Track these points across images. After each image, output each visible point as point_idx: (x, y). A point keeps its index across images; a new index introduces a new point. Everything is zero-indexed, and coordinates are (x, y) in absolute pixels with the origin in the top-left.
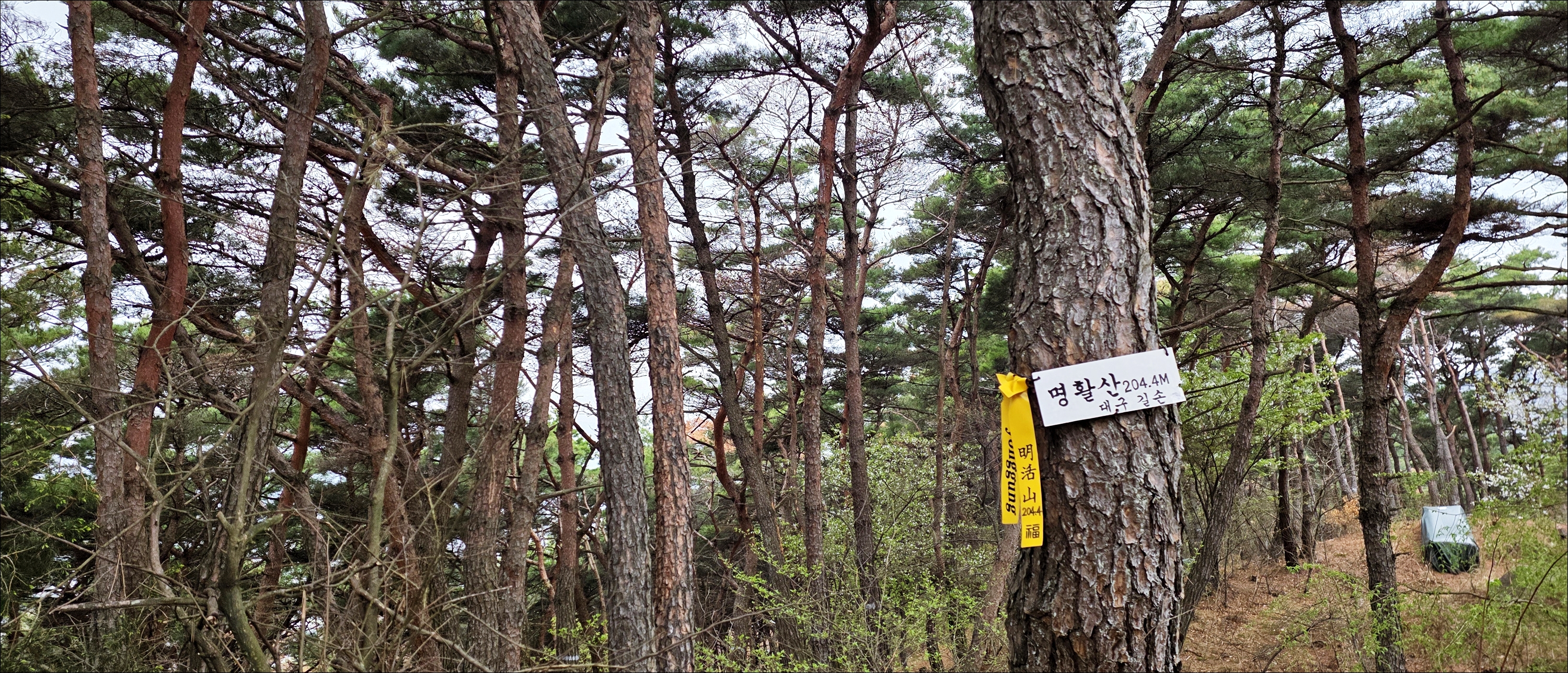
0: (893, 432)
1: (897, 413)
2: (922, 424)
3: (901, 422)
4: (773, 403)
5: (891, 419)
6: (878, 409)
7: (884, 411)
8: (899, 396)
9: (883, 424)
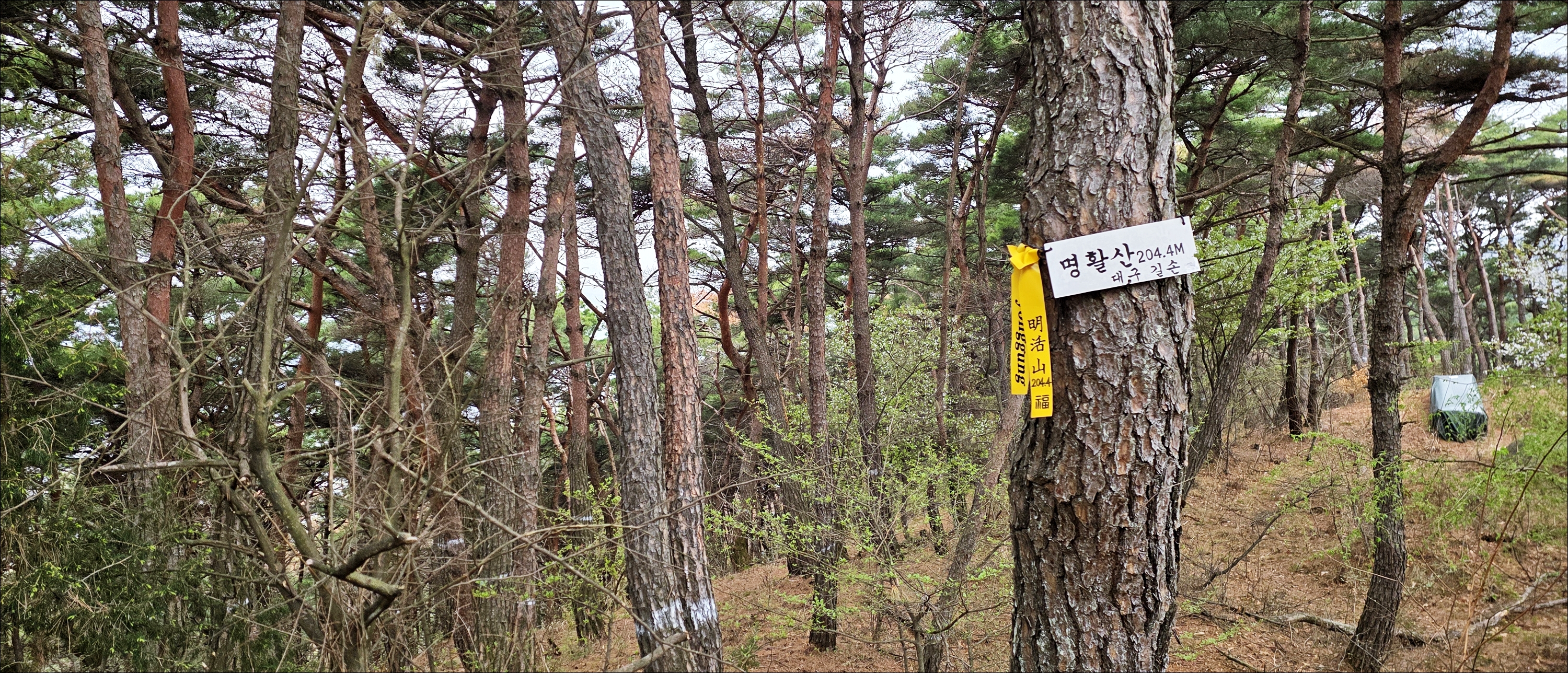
0: (897, 304)
1: (902, 285)
2: (927, 295)
3: (905, 294)
4: (777, 275)
5: (896, 291)
6: (883, 282)
7: (889, 283)
8: (904, 268)
9: (887, 297)
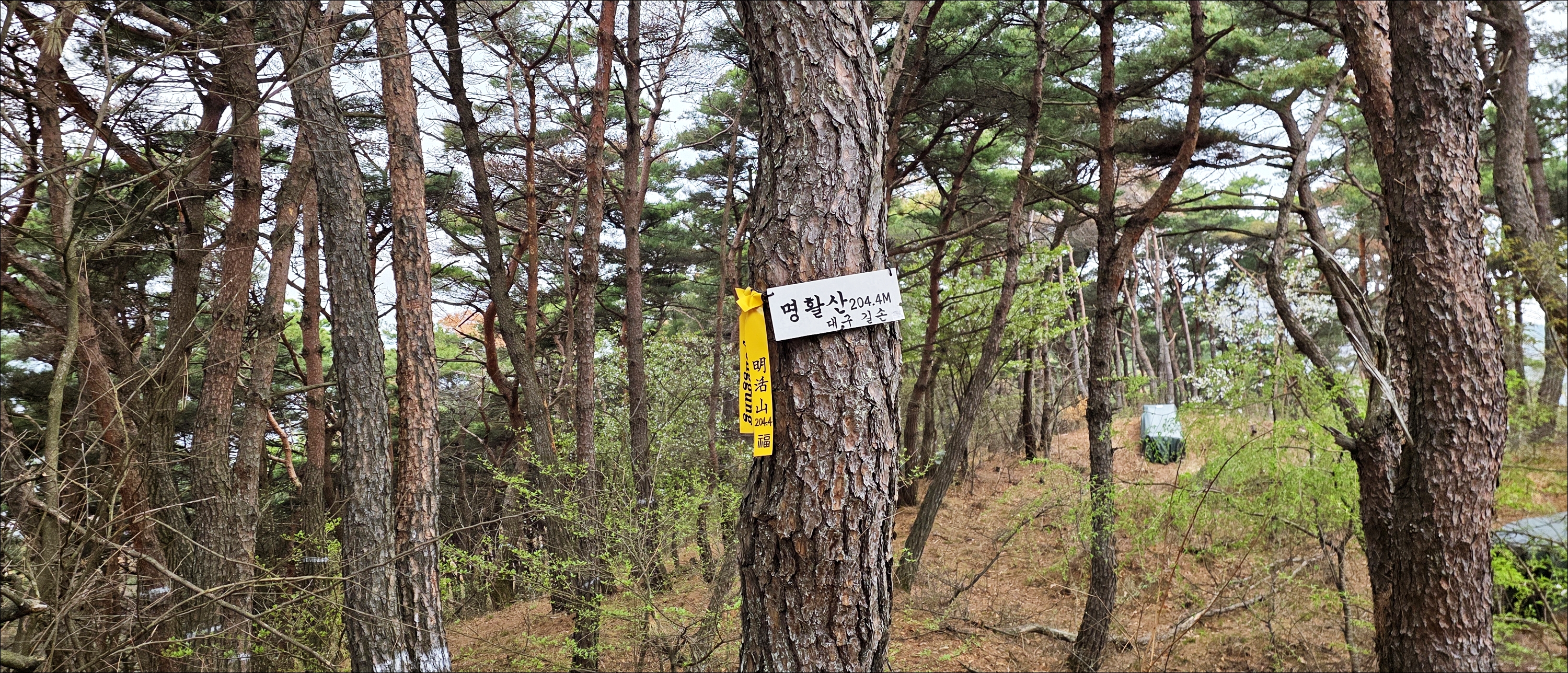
0: (676, 329)
1: (681, 311)
2: (705, 323)
3: (684, 321)
4: (552, 296)
5: (674, 317)
6: (662, 307)
7: (667, 309)
8: (683, 294)
9: (666, 322)
